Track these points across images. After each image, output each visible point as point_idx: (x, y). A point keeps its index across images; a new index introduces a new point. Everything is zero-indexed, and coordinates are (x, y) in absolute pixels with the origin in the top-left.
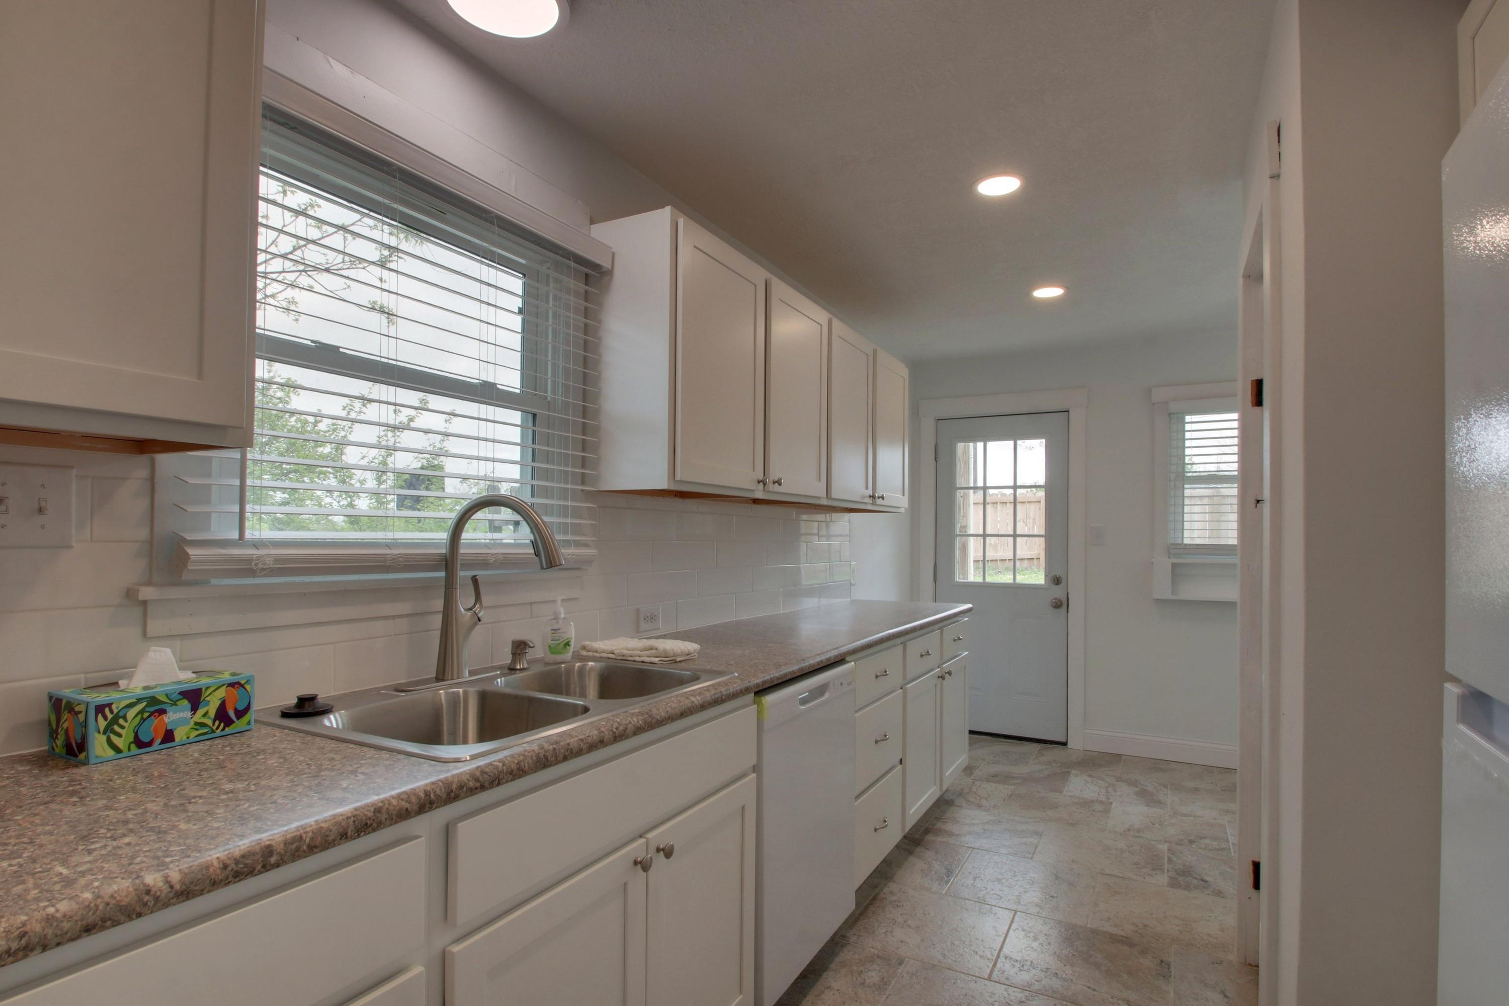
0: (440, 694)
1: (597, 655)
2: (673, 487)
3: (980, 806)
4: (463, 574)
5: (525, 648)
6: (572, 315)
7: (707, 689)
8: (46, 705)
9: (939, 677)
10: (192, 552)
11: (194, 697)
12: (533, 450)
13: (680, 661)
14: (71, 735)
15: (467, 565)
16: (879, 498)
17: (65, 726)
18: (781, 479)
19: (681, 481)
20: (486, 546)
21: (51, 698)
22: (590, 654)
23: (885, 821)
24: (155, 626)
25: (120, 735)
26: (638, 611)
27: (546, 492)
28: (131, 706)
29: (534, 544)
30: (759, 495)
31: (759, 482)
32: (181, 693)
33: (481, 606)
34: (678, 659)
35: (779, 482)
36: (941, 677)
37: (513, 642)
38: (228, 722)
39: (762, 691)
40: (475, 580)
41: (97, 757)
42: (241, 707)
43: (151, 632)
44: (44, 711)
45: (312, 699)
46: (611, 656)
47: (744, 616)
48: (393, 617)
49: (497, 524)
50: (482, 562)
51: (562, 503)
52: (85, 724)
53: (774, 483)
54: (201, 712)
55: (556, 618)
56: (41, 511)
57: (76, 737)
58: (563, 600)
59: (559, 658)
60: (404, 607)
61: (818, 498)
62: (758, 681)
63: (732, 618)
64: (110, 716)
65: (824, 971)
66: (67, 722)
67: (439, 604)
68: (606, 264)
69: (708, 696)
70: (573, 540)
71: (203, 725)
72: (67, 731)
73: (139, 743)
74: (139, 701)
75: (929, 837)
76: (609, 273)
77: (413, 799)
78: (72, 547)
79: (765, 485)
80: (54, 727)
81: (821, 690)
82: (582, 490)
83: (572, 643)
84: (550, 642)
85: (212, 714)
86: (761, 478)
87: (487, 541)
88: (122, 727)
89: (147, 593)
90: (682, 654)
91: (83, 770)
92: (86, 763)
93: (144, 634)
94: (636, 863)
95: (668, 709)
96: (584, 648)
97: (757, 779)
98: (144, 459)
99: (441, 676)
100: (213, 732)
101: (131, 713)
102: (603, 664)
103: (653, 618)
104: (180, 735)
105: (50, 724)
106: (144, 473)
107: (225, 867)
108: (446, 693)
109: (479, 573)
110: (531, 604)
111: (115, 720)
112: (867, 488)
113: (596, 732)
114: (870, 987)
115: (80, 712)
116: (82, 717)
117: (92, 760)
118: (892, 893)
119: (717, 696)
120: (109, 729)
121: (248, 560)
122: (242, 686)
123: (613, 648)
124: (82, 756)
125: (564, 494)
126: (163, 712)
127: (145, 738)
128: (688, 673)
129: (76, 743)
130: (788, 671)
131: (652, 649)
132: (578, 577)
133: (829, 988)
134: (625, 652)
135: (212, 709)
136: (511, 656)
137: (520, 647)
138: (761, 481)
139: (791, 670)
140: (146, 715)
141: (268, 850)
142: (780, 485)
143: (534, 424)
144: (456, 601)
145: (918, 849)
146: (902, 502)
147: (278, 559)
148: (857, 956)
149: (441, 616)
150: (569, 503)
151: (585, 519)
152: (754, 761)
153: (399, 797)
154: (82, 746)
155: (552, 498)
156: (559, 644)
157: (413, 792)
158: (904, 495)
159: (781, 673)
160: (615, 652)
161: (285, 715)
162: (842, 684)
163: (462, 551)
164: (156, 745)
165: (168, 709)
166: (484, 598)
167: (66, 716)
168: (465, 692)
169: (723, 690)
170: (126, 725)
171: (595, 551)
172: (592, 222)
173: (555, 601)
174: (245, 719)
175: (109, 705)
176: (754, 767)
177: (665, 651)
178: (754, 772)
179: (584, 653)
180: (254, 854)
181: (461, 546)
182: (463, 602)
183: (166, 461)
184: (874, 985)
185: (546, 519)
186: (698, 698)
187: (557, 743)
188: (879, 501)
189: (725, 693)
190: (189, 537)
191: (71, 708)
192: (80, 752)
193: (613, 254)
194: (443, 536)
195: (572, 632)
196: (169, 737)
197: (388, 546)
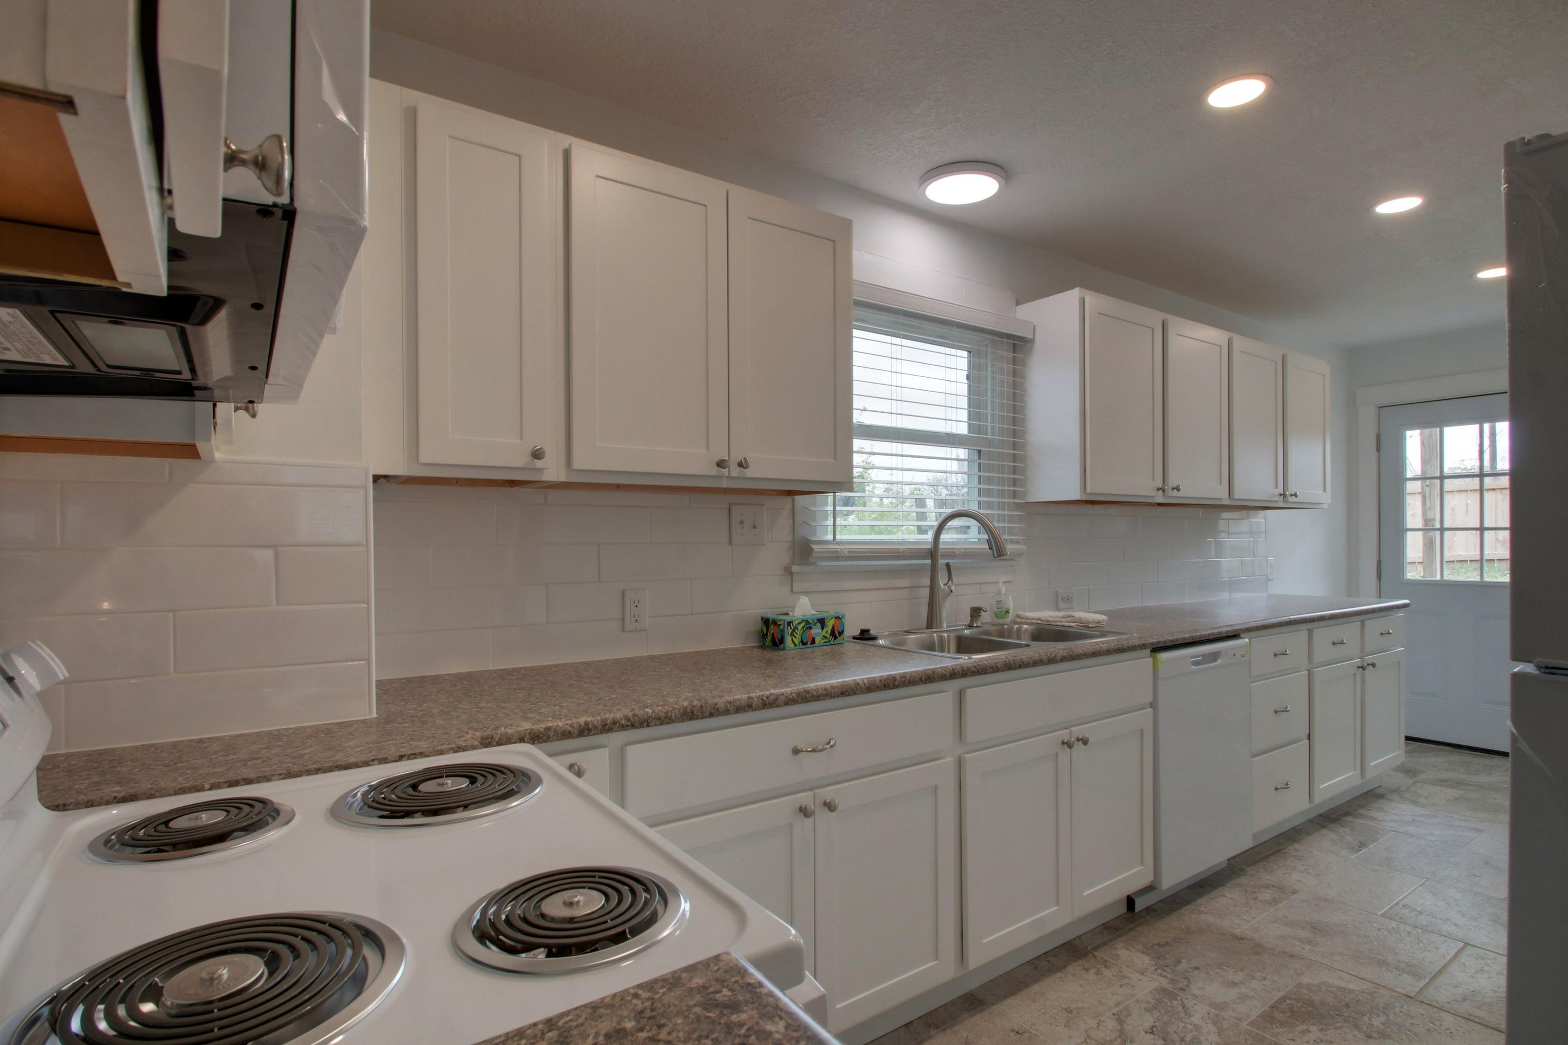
0: (933, 636)
1: (1027, 621)
2: (1084, 498)
3: (1415, 803)
4: (942, 562)
5: (980, 612)
6: (1005, 377)
7: (1112, 641)
8: (760, 622)
9: (1359, 667)
10: (814, 547)
11: (822, 622)
12: (979, 477)
13: (1092, 627)
14: (776, 636)
15: (943, 557)
16: (1291, 495)
17: (772, 632)
18: (1179, 486)
19: (1091, 494)
20: (953, 543)
21: (762, 619)
22: (1023, 620)
23: (1287, 784)
24: (797, 586)
25: (796, 637)
26: (1057, 593)
27: (989, 505)
28: (799, 623)
29: (989, 542)
30: (1160, 499)
31: (1158, 489)
32: (817, 620)
33: (952, 583)
34: (1091, 626)
35: (1178, 489)
36: (1361, 667)
37: (972, 609)
38: (836, 638)
39: (1157, 649)
40: (948, 565)
41: (788, 647)
42: (840, 631)
43: (795, 589)
44: (759, 625)
45: (868, 631)
46: (1039, 622)
47: (1151, 602)
48: (900, 588)
49: (923, 528)
50: (951, 554)
51: (1000, 512)
52: (783, 631)
53: (1173, 489)
54: (825, 630)
55: (999, 593)
56: (754, 527)
57: (778, 636)
58: (1003, 582)
59: (1001, 621)
60: (905, 582)
61: (1221, 499)
62: (1153, 641)
63: (1138, 604)
64: (792, 628)
65: (1221, 886)
66: (772, 629)
67: (927, 581)
68: (1028, 335)
69: (1113, 645)
70: (1009, 539)
71: (825, 637)
72: (773, 635)
73: (804, 643)
74: (803, 621)
75: (1349, 819)
76: (1032, 341)
77: (948, 670)
78: (765, 545)
79: (1164, 491)
80: (765, 632)
81: (1214, 656)
82: (1014, 503)
83: (1011, 612)
84: (996, 610)
85: (829, 632)
86: (1160, 485)
87: (955, 540)
88: (797, 634)
89: (795, 568)
90: (1093, 622)
91: (782, 653)
92: (784, 649)
93: (792, 591)
94: (1063, 743)
95: (1083, 649)
96: (1018, 616)
97: (1154, 714)
98: (789, 499)
99: (930, 625)
100: (830, 641)
101: (800, 627)
102: (1034, 627)
103: (1068, 599)
104: (817, 640)
105: (762, 631)
106: (789, 506)
107: (881, 681)
108: (937, 636)
109: (951, 561)
110: (980, 584)
111: (795, 628)
112: (1277, 487)
113: (1037, 655)
114: (1261, 901)
115: (781, 625)
116: (781, 627)
117: (787, 648)
118: (1296, 850)
119: (1119, 646)
120: (792, 634)
121: (837, 552)
122: (840, 619)
123: (1040, 616)
124: (782, 646)
125: (1002, 506)
126: (811, 628)
127: (805, 641)
128: (1098, 633)
129: (779, 640)
130: (1180, 637)
131: (1070, 617)
132: (1012, 566)
133: (1224, 896)
134: (1050, 619)
135: (829, 629)
136: (970, 618)
137: (976, 612)
138: (1161, 489)
139: (1183, 636)
140: (805, 629)
141: (894, 678)
142: (1178, 490)
143: (979, 458)
144: (938, 579)
145: (1332, 825)
146: (1326, 498)
147: (850, 551)
148: (1252, 883)
149: (928, 589)
150: (1006, 513)
151: (1016, 523)
152: (1150, 699)
153: (941, 668)
154: (782, 641)
155: (993, 509)
156: (1001, 612)
157: (947, 667)
158: (1325, 491)
159: (1174, 638)
160: (1042, 619)
161: (854, 638)
162: (1234, 655)
163: (941, 546)
164: (809, 645)
165: (813, 627)
166: (955, 579)
167: (772, 627)
168: (948, 636)
169: (1124, 643)
170: (798, 633)
171: (1025, 547)
172: (1018, 304)
173: (998, 583)
174: (842, 637)
175: (792, 622)
176: (1151, 703)
177: (1080, 618)
178: (1151, 707)
179: (1019, 620)
180: (890, 679)
181: (940, 544)
182: (942, 581)
183: (799, 499)
184: (1266, 901)
185: (996, 525)
186: (1105, 645)
187: (1015, 657)
188: (1293, 499)
189: (1126, 645)
190: (813, 539)
191: (775, 623)
192: (781, 644)
193: (1034, 327)
194: (929, 536)
195: (1010, 604)
196: (813, 642)
197: (899, 543)
